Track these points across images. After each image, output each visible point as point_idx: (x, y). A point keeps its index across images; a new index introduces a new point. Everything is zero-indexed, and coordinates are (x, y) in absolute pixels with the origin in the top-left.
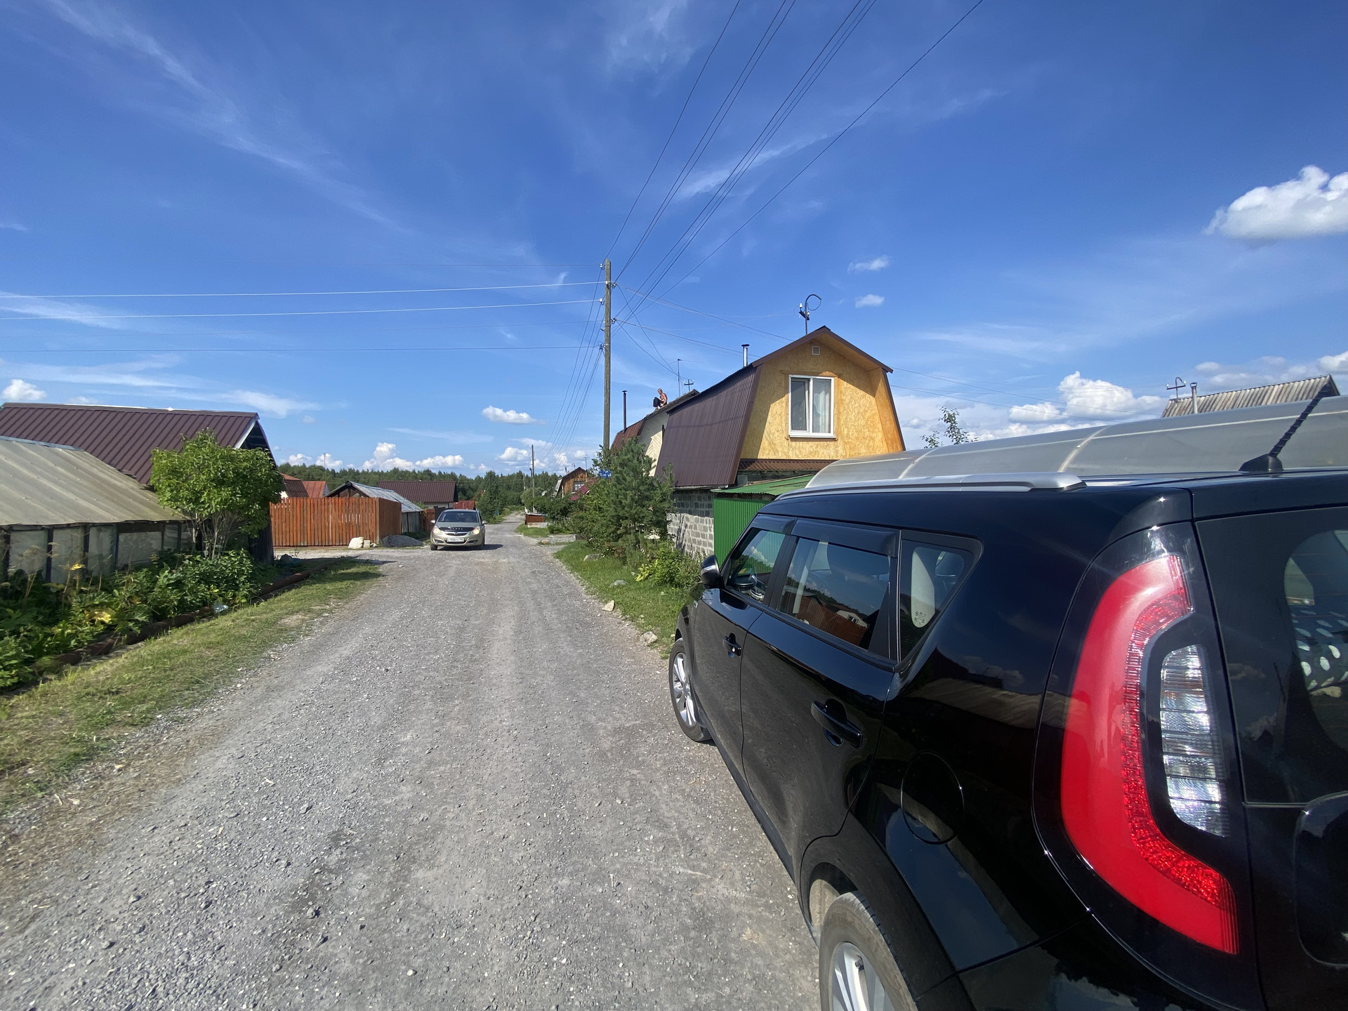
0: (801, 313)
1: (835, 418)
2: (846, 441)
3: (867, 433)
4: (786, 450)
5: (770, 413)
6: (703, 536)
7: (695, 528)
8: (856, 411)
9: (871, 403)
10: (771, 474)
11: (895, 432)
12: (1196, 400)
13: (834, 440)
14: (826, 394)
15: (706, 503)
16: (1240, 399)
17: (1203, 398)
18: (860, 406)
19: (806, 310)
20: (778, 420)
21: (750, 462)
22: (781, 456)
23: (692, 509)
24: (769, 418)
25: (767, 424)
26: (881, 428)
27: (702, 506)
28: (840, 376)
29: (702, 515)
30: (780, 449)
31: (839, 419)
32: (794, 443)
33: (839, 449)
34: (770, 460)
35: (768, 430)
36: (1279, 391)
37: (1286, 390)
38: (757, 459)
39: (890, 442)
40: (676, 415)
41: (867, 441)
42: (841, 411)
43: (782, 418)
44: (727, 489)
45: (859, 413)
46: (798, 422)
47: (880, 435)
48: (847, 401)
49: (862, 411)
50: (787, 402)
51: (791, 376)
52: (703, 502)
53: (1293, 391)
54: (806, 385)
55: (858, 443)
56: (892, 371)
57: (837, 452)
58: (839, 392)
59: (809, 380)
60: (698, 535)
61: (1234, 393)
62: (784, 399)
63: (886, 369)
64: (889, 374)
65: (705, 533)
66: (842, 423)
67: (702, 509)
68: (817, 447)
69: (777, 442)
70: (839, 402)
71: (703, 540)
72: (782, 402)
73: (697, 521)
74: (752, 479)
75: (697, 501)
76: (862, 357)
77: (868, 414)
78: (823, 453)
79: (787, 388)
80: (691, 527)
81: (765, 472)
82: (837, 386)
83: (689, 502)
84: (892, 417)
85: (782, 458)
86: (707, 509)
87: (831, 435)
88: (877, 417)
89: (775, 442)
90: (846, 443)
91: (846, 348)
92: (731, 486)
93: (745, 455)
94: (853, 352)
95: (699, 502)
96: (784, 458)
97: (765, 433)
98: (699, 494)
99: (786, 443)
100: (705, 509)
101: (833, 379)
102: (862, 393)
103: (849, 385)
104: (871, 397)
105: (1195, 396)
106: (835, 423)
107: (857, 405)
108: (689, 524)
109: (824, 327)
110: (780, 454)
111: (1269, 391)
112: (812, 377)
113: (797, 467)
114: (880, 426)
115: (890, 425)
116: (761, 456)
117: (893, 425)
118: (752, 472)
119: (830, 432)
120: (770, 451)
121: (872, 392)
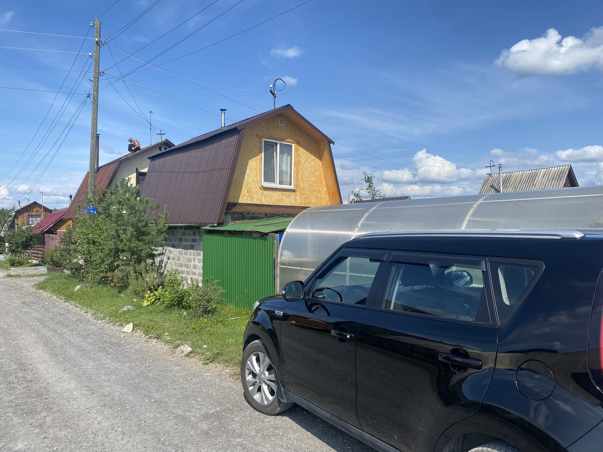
0: (271, 91)
1: (295, 175)
2: (302, 192)
3: (316, 187)
4: (260, 197)
5: (248, 168)
6: (187, 266)
7: (179, 259)
8: (309, 170)
9: (318, 164)
10: (249, 216)
11: (335, 188)
12: (501, 174)
13: (294, 191)
14: (288, 156)
15: (192, 237)
16: (524, 176)
17: (505, 174)
18: (311, 166)
19: (274, 89)
20: (254, 173)
21: (233, 205)
22: (256, 201)
23: (176, 243)
24: (248, 171)
25: (246, 176)
26: (325, 184)
27: (187, 240)
28: (298, 143)
29: (186, 248)
30: (255, 196)
31: (297, 175)
32: (266, 192)
33: (297, 198)
34: (248, 205)
35: (247, 180)
36: (544, 172)
37: (548, 172)
38: (238, 203)
39: (331, 195)
40: (158, 162)
41: (316, 193)
42: (299, 169)
43: (257, 172)
44: (215, 227)
45: (311, 171)
46: (269, 177)
47: (325, 189)
48: (303, 162)
49: (313, 170)
50: (261, 160)
51: (264, 139)
52: (187, 237)
53: (551, 173)
54: (275, 148)
55: (310, 194)
56: (333, 143)
57: (296, 200)
58: (298, 155)
59: (276, 144)
60: (181, 265)
61: (521, 172)
62: (258, 157)
63: (330, 142)
64: (331, 145)
65: (189, 264)
66: (299, 178)
67: (186, 243)
68: (282, 196)
69: (253, 190)
70: (298, 163)
71: (186, 269)
72: (258, 159)
73: (180, 253)
74: (234, 219)
75: (181, 236)
76: (314, 131)
77: (317, 173)
78: (286, 201)
79: (261, 148)
80: (174, 259)
81: (245, 214)
82: (297, 150)
83: (173, 237)
84: (333, 177)
85: (257, 203)
86: (192, 243)
87: (292, 187)
88: (323, 176)
89: (252, 190)
90: (302, 194)
91: (304, 123)
92: (219, 224)
93: (231, 200)
94: (309, 126)
95: (183, 238)
96: (259, 203)
97: (245, 184)
98: (183, 231)
99: (260, 191)
100: (189, 244)
101: (293, 145)
102: (313, 157)
103: (305, 151)
104: (319, 161)
105: (501, 173)
106: (295, 179)
107: (310, 166)
108: (171, 256)
109: (289, 105)
110: (256, 200)
111: (539, 173)
112: (279, 142)
113: (268, 210)
114: (324, 182)
115: (332, 182)
116: (241, 201)
117: (334, 182)
118: (235, 213)
119: (291, 185)
120: (248, 197)
121: (319, 156)
